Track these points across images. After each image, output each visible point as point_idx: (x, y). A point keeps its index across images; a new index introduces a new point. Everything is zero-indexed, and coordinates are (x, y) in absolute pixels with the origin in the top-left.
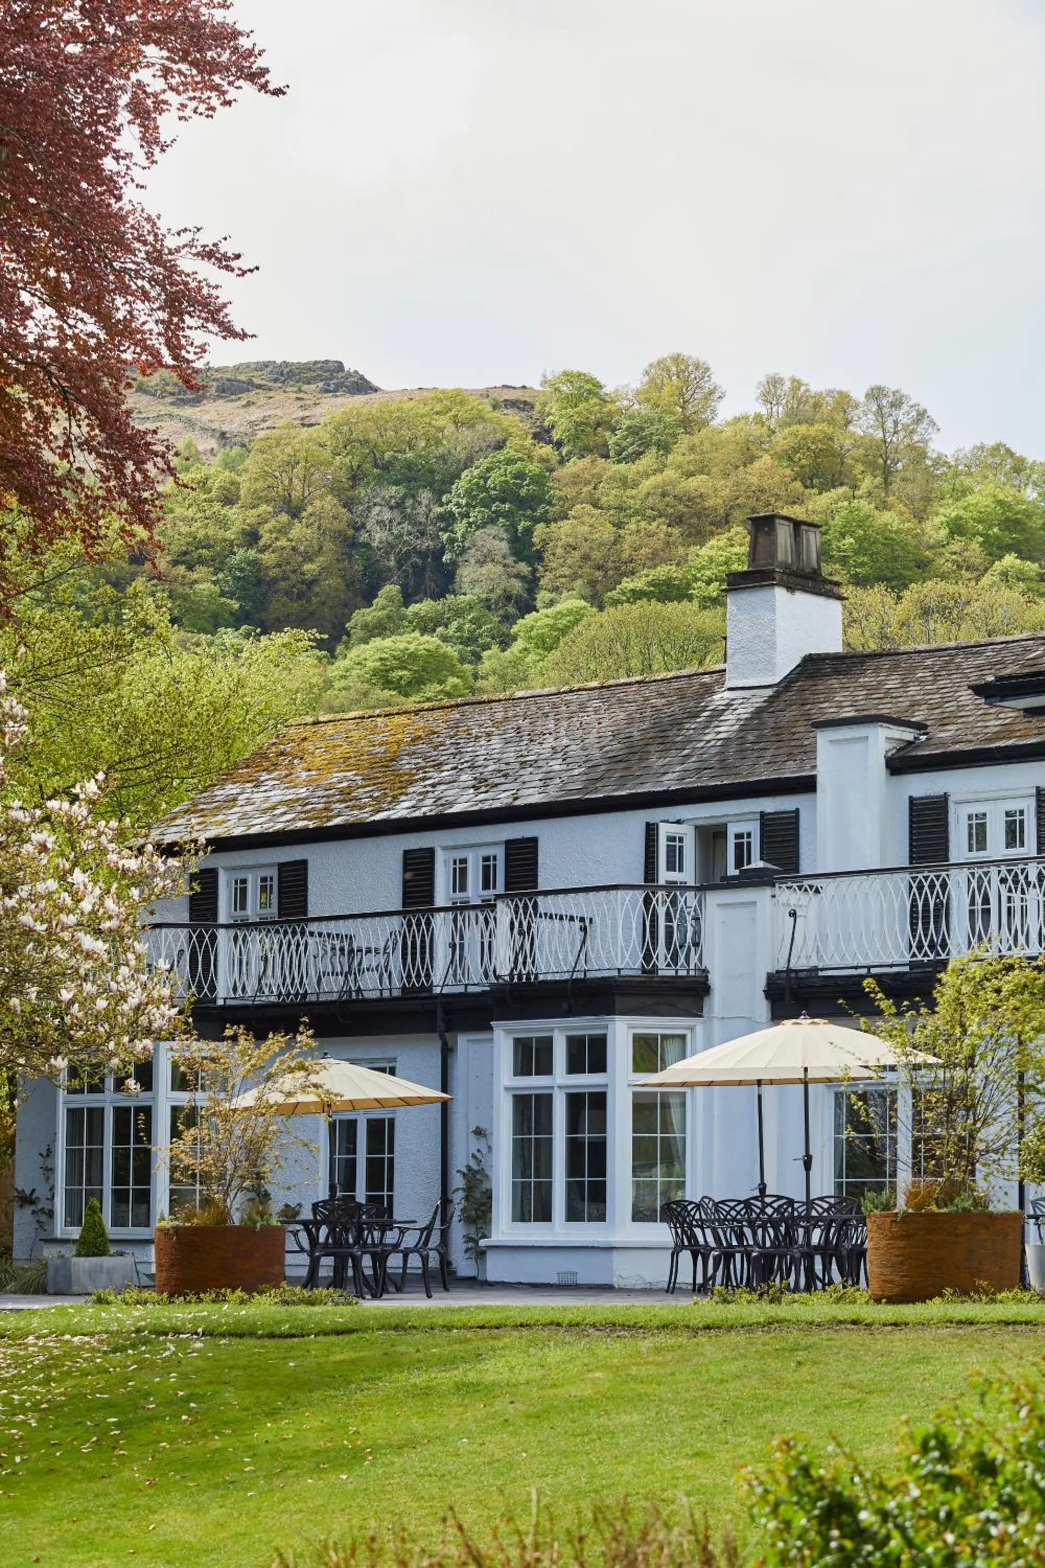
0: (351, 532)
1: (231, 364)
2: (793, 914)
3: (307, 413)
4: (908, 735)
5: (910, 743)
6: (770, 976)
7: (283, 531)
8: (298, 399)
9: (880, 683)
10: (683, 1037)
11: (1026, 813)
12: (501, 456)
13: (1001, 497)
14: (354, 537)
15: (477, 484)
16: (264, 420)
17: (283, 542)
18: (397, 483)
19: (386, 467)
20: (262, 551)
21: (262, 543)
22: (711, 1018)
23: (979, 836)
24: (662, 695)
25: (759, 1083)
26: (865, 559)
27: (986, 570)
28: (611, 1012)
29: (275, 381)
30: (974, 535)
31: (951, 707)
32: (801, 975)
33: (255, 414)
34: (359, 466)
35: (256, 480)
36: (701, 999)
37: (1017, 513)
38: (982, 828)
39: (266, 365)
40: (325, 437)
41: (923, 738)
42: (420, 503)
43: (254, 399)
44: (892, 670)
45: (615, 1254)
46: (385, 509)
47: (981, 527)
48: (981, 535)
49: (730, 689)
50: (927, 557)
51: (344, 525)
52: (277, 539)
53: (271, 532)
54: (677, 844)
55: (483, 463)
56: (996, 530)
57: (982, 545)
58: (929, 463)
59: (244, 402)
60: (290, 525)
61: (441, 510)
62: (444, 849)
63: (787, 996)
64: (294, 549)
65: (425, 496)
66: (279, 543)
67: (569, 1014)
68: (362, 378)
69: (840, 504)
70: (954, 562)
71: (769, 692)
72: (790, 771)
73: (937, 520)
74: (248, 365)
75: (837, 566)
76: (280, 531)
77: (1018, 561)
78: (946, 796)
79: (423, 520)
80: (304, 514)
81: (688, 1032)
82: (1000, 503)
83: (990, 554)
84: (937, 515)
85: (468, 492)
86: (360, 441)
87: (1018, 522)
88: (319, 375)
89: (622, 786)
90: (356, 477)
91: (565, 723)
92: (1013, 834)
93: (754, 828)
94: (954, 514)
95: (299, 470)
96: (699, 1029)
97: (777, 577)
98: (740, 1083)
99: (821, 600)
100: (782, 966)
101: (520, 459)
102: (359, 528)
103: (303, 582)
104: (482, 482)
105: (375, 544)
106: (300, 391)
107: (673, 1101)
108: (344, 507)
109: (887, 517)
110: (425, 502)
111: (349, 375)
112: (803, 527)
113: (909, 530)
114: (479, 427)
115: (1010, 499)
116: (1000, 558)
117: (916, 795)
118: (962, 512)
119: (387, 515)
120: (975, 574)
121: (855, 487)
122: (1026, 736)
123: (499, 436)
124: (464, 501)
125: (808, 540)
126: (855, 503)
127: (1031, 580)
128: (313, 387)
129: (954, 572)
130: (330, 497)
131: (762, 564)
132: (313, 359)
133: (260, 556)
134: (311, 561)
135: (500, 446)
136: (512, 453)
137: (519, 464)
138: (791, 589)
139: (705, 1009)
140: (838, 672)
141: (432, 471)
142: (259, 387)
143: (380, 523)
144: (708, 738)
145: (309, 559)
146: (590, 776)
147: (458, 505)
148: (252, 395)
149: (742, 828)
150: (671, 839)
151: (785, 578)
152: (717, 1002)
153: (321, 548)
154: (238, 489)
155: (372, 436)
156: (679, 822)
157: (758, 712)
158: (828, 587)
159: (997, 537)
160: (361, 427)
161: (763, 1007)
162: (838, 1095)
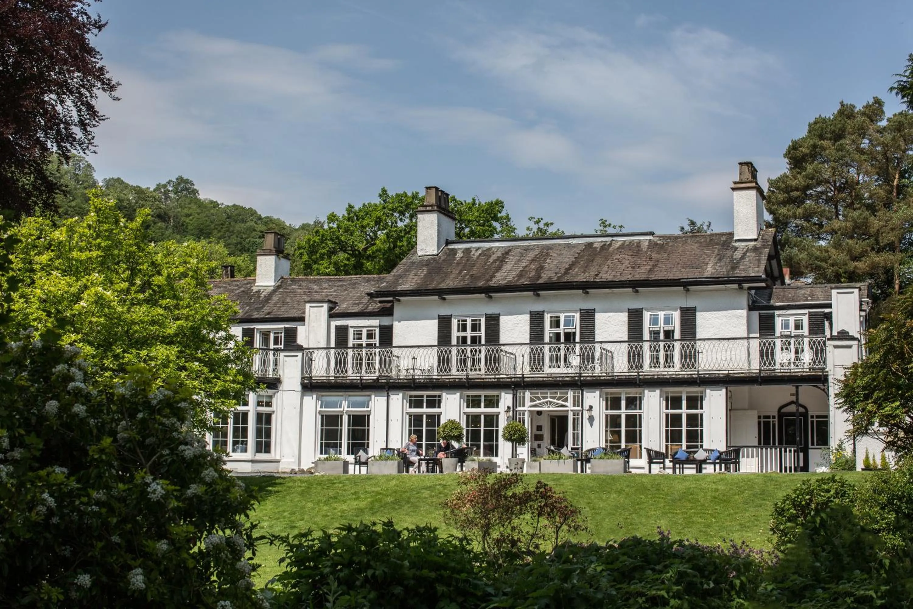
2: (311, 360)
4: (332, 306)
5: (333, 308)
6: (302, 379)
11: (375, 331)
22: (281, 390)
41: (337, 307)
49: (257, 286)
63: (309, 385)
71: (272, 288)
78: (348, 325)
81: (273, 395)
92: (370, 337)
93: (282, 332)
96: (277, 394)
99: (285, 260)
117: (337, 324)
131: (269, 247)
138: (278, 256)
139: (279, 388)
151: (276, 252)
161: (300, 388)
162: (322, 416)
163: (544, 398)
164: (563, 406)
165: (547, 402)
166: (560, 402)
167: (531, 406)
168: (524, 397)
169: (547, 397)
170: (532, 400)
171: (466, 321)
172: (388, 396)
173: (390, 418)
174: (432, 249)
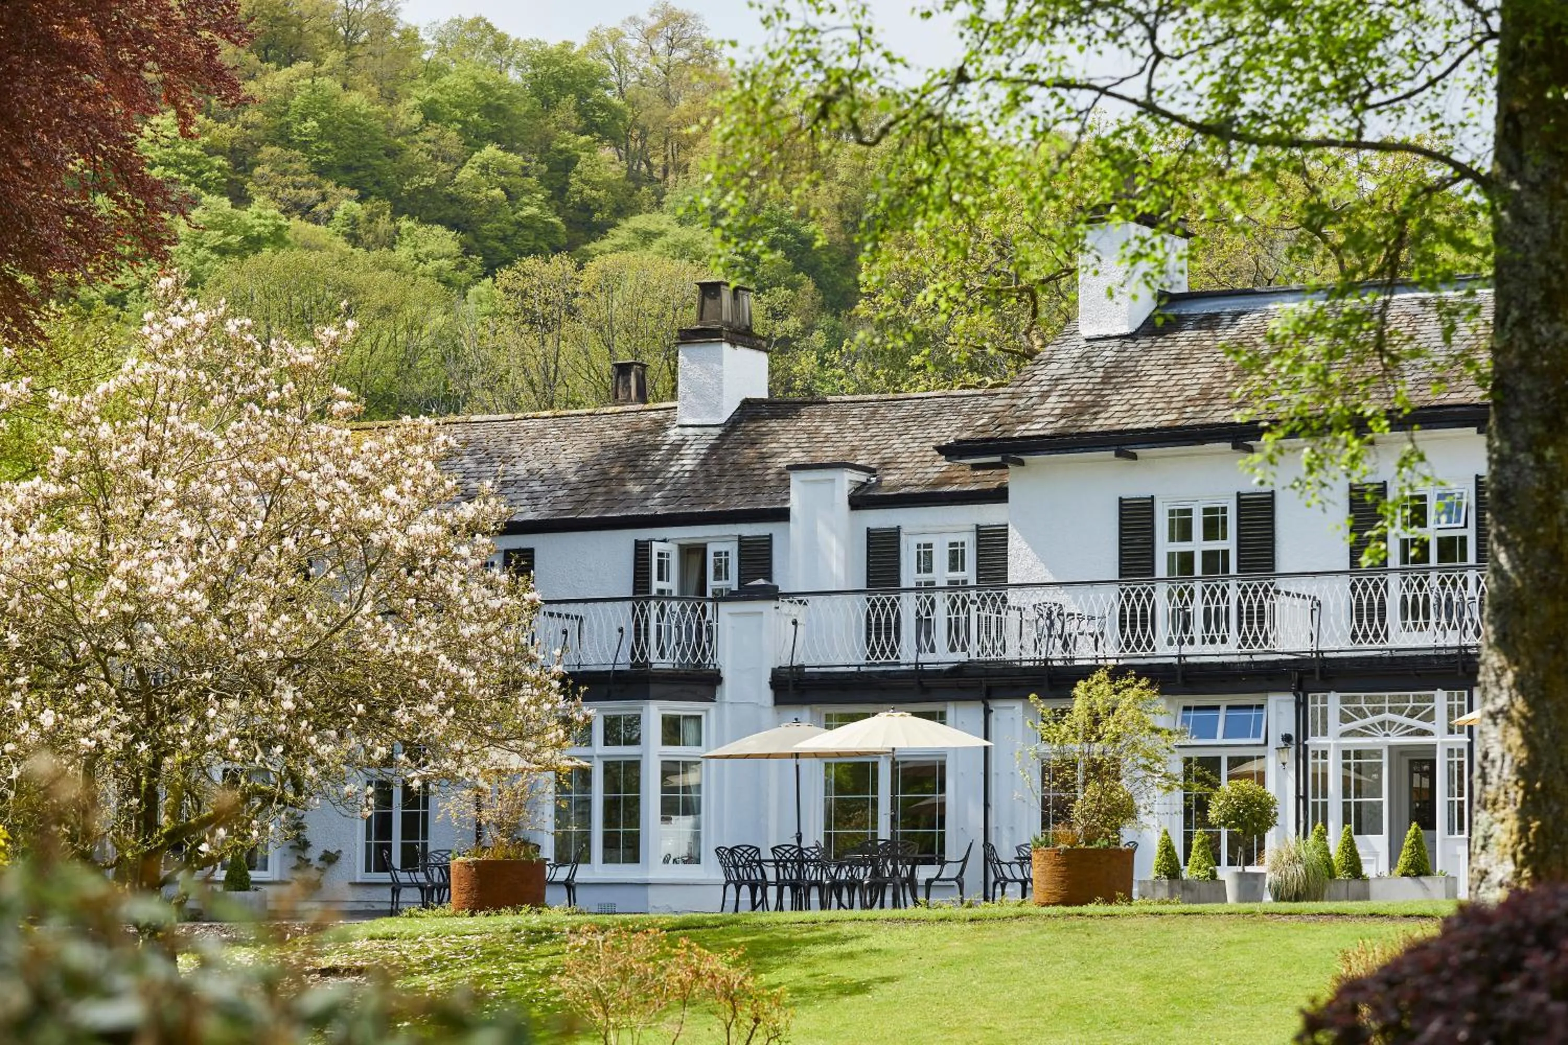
2: (795, 623)
4: (862, 477)
5: (864, 484)
6: (774, 671)
9: (817, 428)
10: (700, 717)
11: (966, 545)
13: (482, 79)
22: (722, 703)
23: (925, 560)
24: (616, 428)
25: (797, 755)
26: (329, 145)
27: (465, 161)
28: (646, 697)
30: (451, 121)
31: (888, 453)
36: (714, 687)
37: (499, 98)
38: (929, 555)
41: (874, 480)
44: (825, 416)
45: (650, 889)
47: (458, 113)
48: (459, 121)
49: (681, 426)
50: (398, 145)
54: (664, 559)
56: (475, 116)
57: (459, 132)
58: (396, 35)
63: (791, 687)
67: (608, 698)
69: (302, 82)
70: (429, 152)
71: (718, 431)
72: (763, 504)
73: (412, 103)
75: (297, 152)
77: (501, 153)
78: (899, 528)
81: (703, 714)
82: (482, 86)
83: (468, 144)
84: (409, 96)
87: (499, 108)
89: (609, 509)
91: (531, 448)
92: (956, 561)
93: (733, 549)
94: (428, 97)
96: (713, 712)
97: (724, 335)
98: (747, 756)
99: (754, 353)
100: (786, 662)
107: (691, 768)
109: (355, 99)
113: (378, 116)
115: (491, 82)
116: (480, 148)
117: (872, 526)
118: (437, 95)
120: (453, 166)
121: (318, 62)
122: (966, 484)
125: (743, 302)
126: (318, 81)
127: (514, 174)
129: (429, 162)
131: (709, 323)
138: (733, 344)
139: (718, 696)
140: (777, 417)
144: (674, 469)
146: (576, 498)
149: (722, 548)
150: (660, 555)
151: (730, 335)
152: (727, 691)
156: (664, 541)
157: (713, 449)
159: (476, 125)
161: (768, 695)
162: (827, 765)
163: (1375, 712)
164: (1424, 733)
165: (1382, 724)
166: (1416, 723)
167: (1344, 735)
168: (1324, 711)
169: (1380, 711)
170: (1345, 719)
171: (1189, 512)
172: (987, 712)
173: (993, 769)
174: (1117, 321)
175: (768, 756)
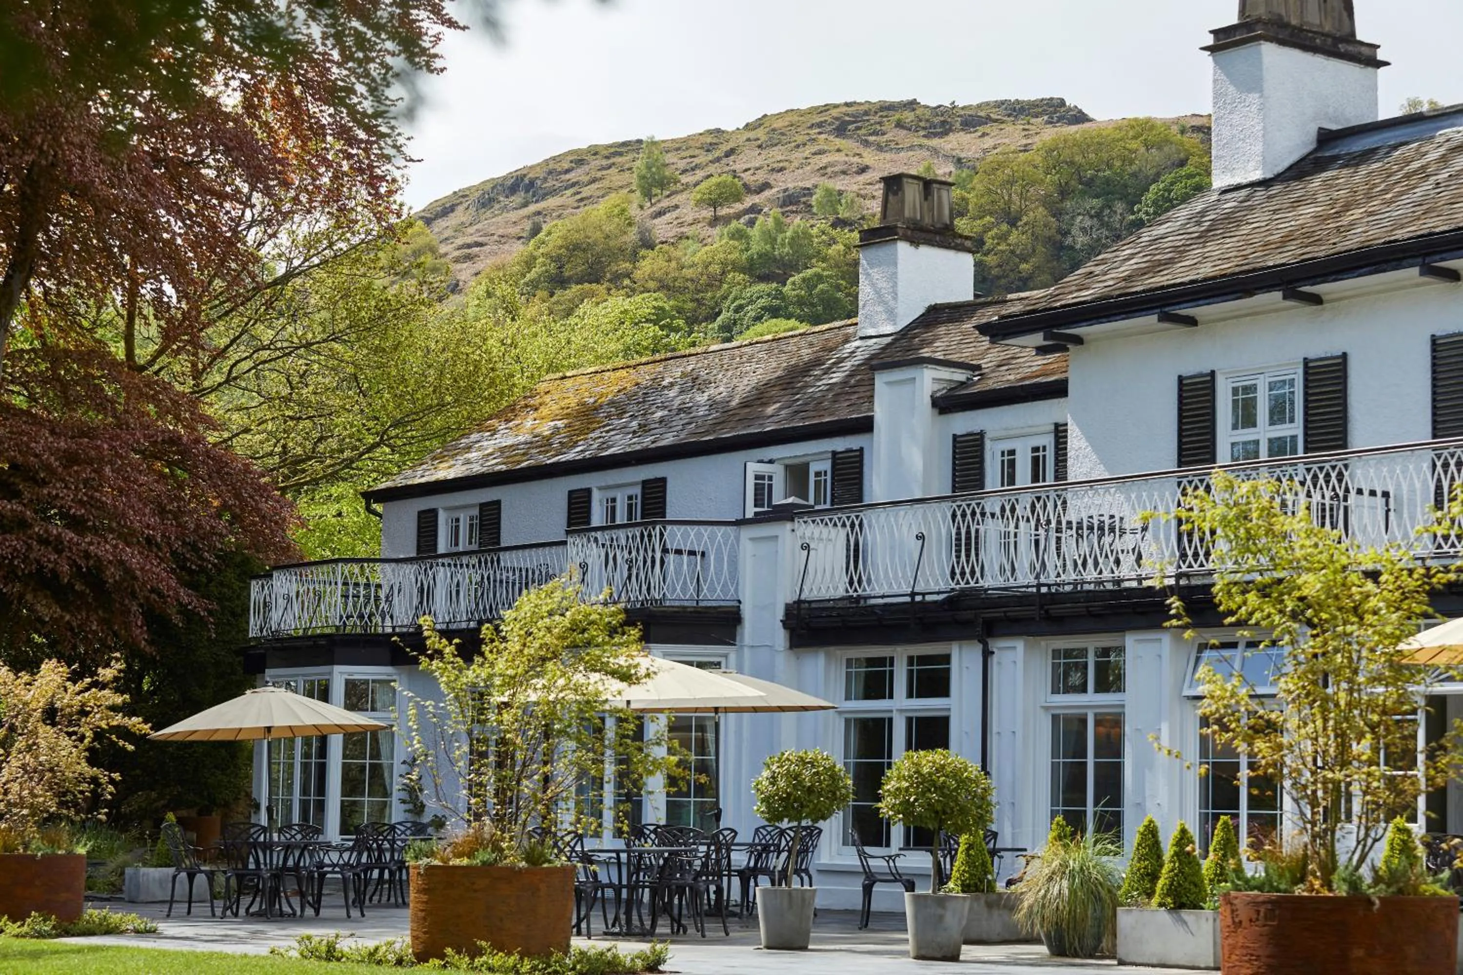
0: (1059, 237)
1: (975, 103)
2: (806, 547)
3: (1029, 141)
5: (962, 383)
6: (786, 607)
7: (1003, 237)
8: (1024, 130)
11: (1048, 448)
12: (1183, 171)
14: (1061, 242)
15: (1163, 195)
16: (995, 148)
17: (1003, 247)
18: (1097, 196)
19: (1089, 183)
20: (985, 255)
21: (986, 248)
22: (742, 647)
23: (1009, 470)
29: (1009, 115)
32: (813, 605)
33: (988, 142)
34: (1066, 183)
35: (982, 196)
36: (735, 627)
38: (1012, 464)
39: (1003, 103)
40: (1038, 160)
41: (975, 379)
42: (1115, 212)
43: (988, 131)
46: (1087, 218)
49: (862, 338)
51: (1053, 231)
52: (998, 244)
53: (993, 239)
54: (766, 482)
55: (1168, 178)
59: (980, 134)
60: (1009, 233)
61: (1132, 217)
62: (600, 488)
63: (802, 625)
64: (1012, 252)
65: (1119, 207)
66: (999, 248)
68: (1080, 111)
71: (889, 340)
72: (859, 412)
74: (987, 104)
76: (1000, 238)
78: (981, 434)
79: (1118, 226)
80: (1019, 223)
81: (722, 660)
85: (1155, 203)
86: (1067, 163)
88: (1044, 110)
90: (1064, 192)
92: (1037, 468)
93: (827, 467)
95: (1017, 188)
96: (732, 657)
97: (900, 232)
99: (950, 254)
100: (796, 596)
101: (1199, 174)
102: (1066, 233)
103: (1020, 279)
104: (1166, 194)
105: (1078, 247)
106: (1029, 123)
107: (710, 725)
108: (1054, 216)
110: (1119, 211)
111: (1070, 109)
112: (934, 185)
114: (1166, 149)
117: (960, 432)
119: (1088, 223)
122: (1053, 374)
123: (1182, 155)
124: (1151, 210)
125: (940, 197)
128: (1040, 119)
130: (1041, 209)
131: (891, 221)
132: (1040, 97)
133: (985, 258)
134: (1027, 262)
135: (1182, 163)
136: (1192, 169)
137: (1197, 179)
138: (915, 242)
139: (738, 638)
141: (1126, 186)
142: (996, 121)
143: (1084, 230)
144: (821, 383)
145: (1024, 259)
147: (1147, 213)
148: (986, 128)
149: (820, 467)
150: (759, 478)
151: (909, 232)
152: (748, 631)
153: (1034, 251)
154: (967, 204)
155: (1078, 159)
156: (768, 462)
157: (871, 359)
158: (959, 241)
160: (1067, 151)
161: (781, 637)
162: (847, 721)
171: (1252, 389)
172: (987, 654)
173: (994, 726)
174: (1252, 164)
175: (782, 709)
